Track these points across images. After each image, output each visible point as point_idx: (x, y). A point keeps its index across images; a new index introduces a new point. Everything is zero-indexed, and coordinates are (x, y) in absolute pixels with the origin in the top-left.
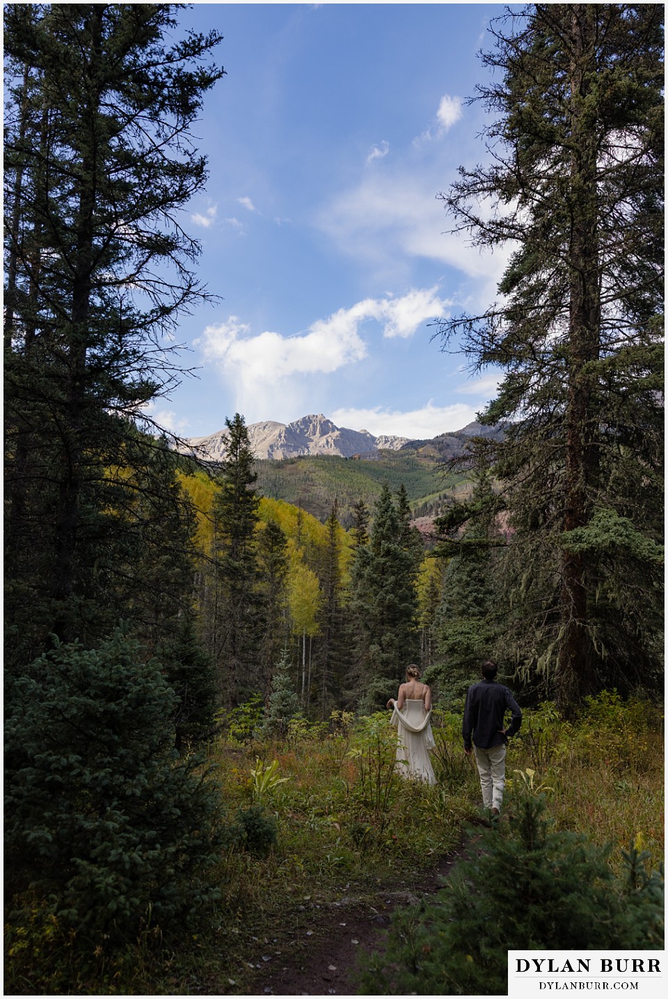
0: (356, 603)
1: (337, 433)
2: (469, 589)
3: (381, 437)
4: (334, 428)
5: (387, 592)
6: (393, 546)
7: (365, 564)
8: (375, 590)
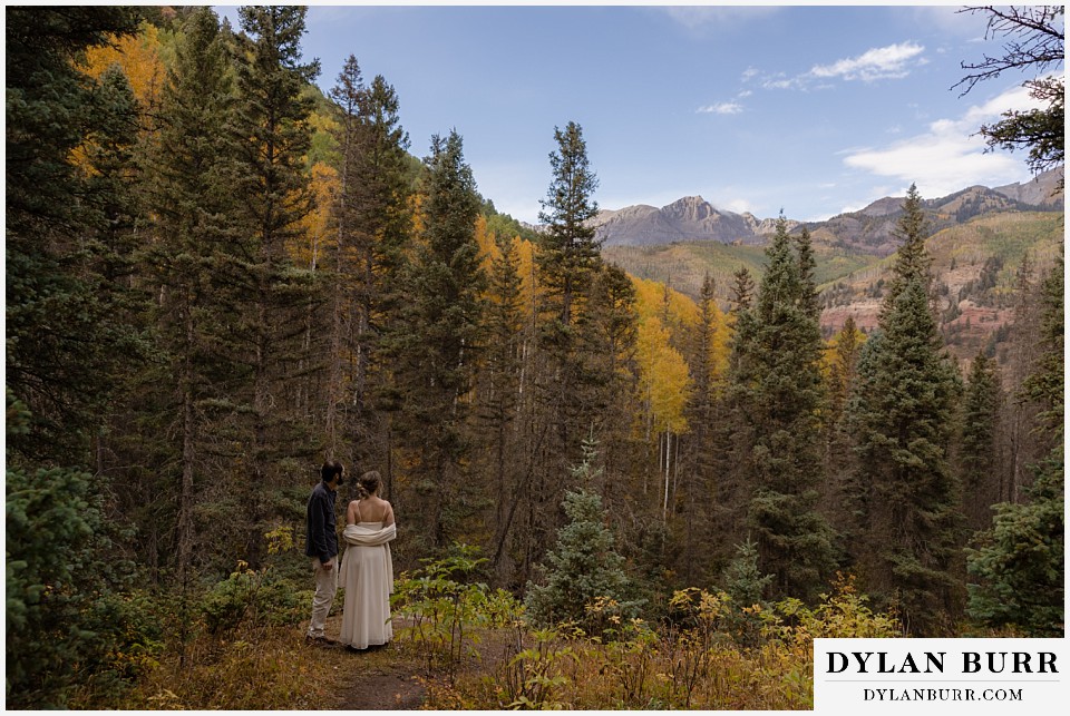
0: (735, 387)
1: (716, 216)
2: (901, 373)
3: (767, 220)
4: (713, 211)
5: (780, 373)
6: (790, 309)
7: (748, 335)
8: (763, 370)
